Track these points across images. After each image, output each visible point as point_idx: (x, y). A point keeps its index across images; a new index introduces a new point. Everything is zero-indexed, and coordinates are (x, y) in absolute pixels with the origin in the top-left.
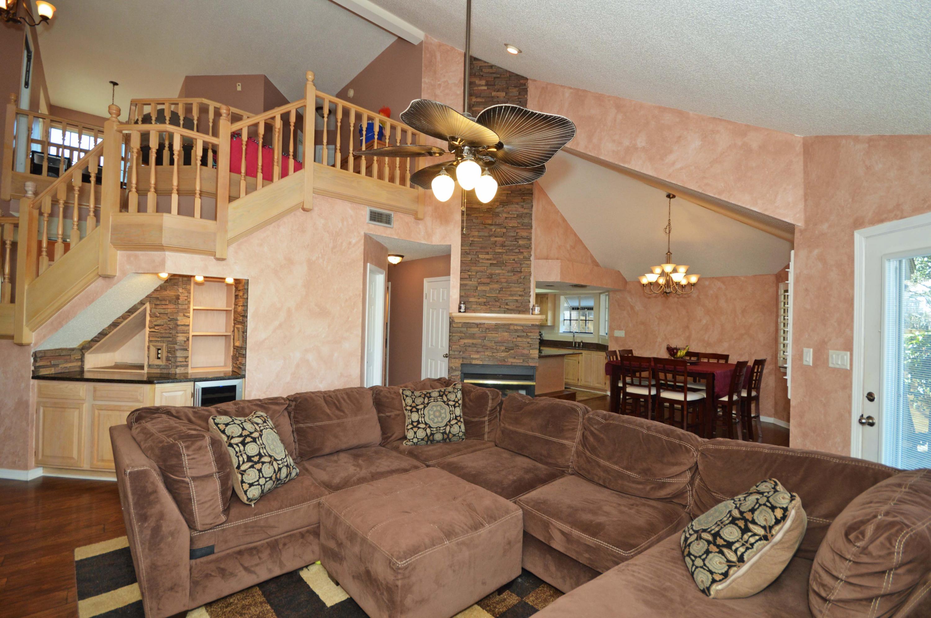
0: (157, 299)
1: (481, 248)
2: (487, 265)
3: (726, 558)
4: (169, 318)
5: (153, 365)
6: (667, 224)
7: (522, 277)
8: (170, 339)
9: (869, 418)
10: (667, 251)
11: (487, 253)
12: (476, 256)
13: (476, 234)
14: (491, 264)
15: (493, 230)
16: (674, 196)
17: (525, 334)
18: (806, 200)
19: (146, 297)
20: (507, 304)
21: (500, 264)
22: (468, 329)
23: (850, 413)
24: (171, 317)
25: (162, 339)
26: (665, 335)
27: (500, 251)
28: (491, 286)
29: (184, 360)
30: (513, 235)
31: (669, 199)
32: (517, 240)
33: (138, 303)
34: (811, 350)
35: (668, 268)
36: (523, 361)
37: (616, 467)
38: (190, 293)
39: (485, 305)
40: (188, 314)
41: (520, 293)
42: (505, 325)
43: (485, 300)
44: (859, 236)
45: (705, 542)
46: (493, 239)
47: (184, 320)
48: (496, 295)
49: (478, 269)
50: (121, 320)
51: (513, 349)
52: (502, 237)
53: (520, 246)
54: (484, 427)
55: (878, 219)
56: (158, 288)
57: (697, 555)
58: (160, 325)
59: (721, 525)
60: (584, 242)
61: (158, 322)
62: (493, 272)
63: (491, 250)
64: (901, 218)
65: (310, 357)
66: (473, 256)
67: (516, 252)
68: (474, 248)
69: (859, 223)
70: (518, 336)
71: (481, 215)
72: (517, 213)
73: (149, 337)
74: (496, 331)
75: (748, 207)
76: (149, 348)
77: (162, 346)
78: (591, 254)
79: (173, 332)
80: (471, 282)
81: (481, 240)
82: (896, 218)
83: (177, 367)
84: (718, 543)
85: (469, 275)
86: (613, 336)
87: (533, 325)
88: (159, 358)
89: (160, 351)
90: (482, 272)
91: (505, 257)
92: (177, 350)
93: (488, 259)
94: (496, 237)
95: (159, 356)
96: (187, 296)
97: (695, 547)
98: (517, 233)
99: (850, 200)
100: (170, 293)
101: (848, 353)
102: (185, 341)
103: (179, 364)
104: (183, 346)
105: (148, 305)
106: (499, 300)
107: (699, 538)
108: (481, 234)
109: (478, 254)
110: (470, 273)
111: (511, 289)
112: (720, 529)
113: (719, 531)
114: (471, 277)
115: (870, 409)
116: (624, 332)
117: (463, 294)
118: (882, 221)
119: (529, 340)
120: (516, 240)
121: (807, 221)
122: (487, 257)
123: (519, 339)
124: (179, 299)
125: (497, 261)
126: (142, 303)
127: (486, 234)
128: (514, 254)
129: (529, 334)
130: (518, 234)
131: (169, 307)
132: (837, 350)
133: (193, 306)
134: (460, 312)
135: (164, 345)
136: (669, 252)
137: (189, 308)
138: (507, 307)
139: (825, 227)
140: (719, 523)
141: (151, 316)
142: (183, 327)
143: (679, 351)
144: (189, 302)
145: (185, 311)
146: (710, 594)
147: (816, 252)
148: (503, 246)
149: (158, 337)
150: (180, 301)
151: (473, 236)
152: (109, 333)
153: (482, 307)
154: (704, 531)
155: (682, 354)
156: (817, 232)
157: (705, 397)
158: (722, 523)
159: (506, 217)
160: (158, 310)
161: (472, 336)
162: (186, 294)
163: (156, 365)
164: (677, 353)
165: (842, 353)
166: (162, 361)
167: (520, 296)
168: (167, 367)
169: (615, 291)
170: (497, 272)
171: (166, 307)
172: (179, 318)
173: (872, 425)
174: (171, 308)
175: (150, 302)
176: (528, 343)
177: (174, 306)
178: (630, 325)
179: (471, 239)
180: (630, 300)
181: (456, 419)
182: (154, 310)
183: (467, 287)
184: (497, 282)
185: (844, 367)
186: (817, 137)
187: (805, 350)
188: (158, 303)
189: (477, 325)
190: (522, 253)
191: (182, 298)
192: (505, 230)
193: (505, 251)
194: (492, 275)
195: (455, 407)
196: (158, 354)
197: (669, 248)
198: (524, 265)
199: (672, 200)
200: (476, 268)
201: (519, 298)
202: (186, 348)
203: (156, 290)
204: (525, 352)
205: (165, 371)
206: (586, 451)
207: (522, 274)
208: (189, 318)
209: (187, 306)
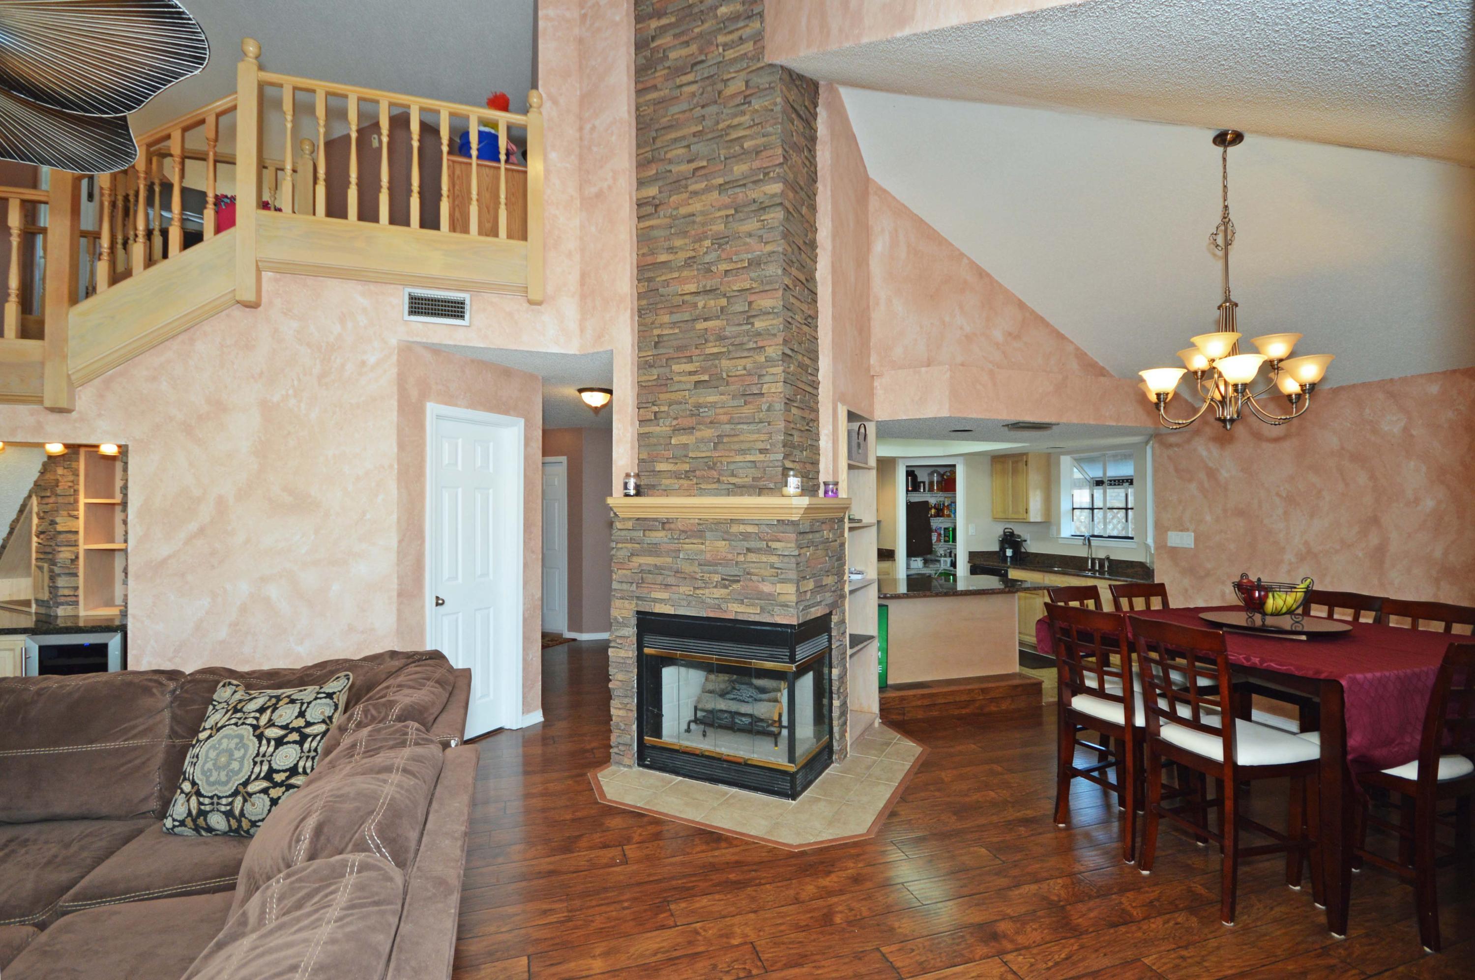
0: (41, 487)
1: (679, 349)
2: (688, 386)
4: (49, 519)
6: (1218, 220)
8: (51, 557)
10: (1219, 300)
11: (690, 360)
12: (667, 370)
13: (666, 319)
14: (697, 383)
15: (700, 305)
16: (1238, 137)
17: (764, 544)
19: (34, 485)
20: (733, 475)
21: (715, 381)
22: (647, 533)
24: (52, 518)
25: (45, 556)
27: (715, 350)
28: (698, 434)
29: (72, 593)
30: (741, 309)
31: (1220, 149)
32: (752, 320)
36: (762, 609)
38: (78, 475)
39: (688, 478)
40: (75, 513)
41: (761, 446)
42: (718, 523)
43: (687, 467)
46: (701, 325)
47: (69, 524)
48: (709, 454)
49: (673, 396)
50: (15, 524)
51: (739, 581)
52: (718, 317)
53: (759, 334)
56: (42, 469)
58: (44, 532)
61: (42, 527)
62: (701, 401)
63: (698, 352)
65: (273, 591)
66: (662, 370)
67: (750, 349)
68: (662, 351)
70: (749, 550)
71: (676, 275)
72: (750, 256)
73: (36, 553)
74: (701, 537)
76: (35, 570)
77: (45, 569)
79: (53, 544)
80: (658, 429)
81: (677, 331)
83: (58, 604)
85: (656, 413)
87: (781, 522)
90: (681, 403)
91: (725, 363)
92: (58, 575)
93: (691, 373)
94: (705, 320)
96: (73, 482)
98: (750, 303)
100: (50, 477)
102: (72, 560)
103: (62, 599)
104: (69, 568)
105: (34, 499)
106: (715, 464)
108: (676, 317)
109: (670, 362)
110: (656, 409)
111: (742, 438)
114: (658, 416)
116: (1193, 535)
117: (644, 456)
119: (774, 559)
120: (749, 319)
122: (689, 367)
123: (752, 557)
124: (57, 486)
125: (710, 376)
126: (30, 495)
127: (686, 317)
128: (745, 354)
129: (774, 545)
130: (754, 305)
133: (86, 497)
134: (627, 495)
135: (47, 566)
136: (1227, 300)
137: (76, 501)
138: (733, 480)
141: (37, 517)
142: (71, 536)
143: (1270, 595)
144: (76, 492)
145: (71, 507)
148: (721, 338)
149: (42, 553)
150: (59, 491)
151: (661, 326)
152: (7, 545)
153: (681, 481)
159: (726, 271)
160: (42, 507)
161: (654, 550)
162: (70, 478)
163: (41, 601)
164: (1264, 599)
166: (45, 594)
167: (761, 451)
168: (48, 605)
170: (711, 399)
171: (48, 501)
172: (58, 520)
174: (51, 502)
175: (36, 492)
176: (772, 567)
177: (55, 499)
178: (1209, 518)
179: (656, 332)
182: (39, 507)
183: (653, 440)
184: (711, 423)
188: (43, 494)
189: (665, 524)
191: (63, 485)
192: (724, 302)
193: (725, 350)
194: (698, 406)
195: (280, 744)
197: (1227, 291)
198: (767, 379)
199: (1230, 150)
200: (668, 396)
201: (761, 457)
202: (74, 571)
203: (41, 473)
204: (767, 588)
205: (48, 612)
207: (764, 400)
208: (78, 518)
209: (72, 500)
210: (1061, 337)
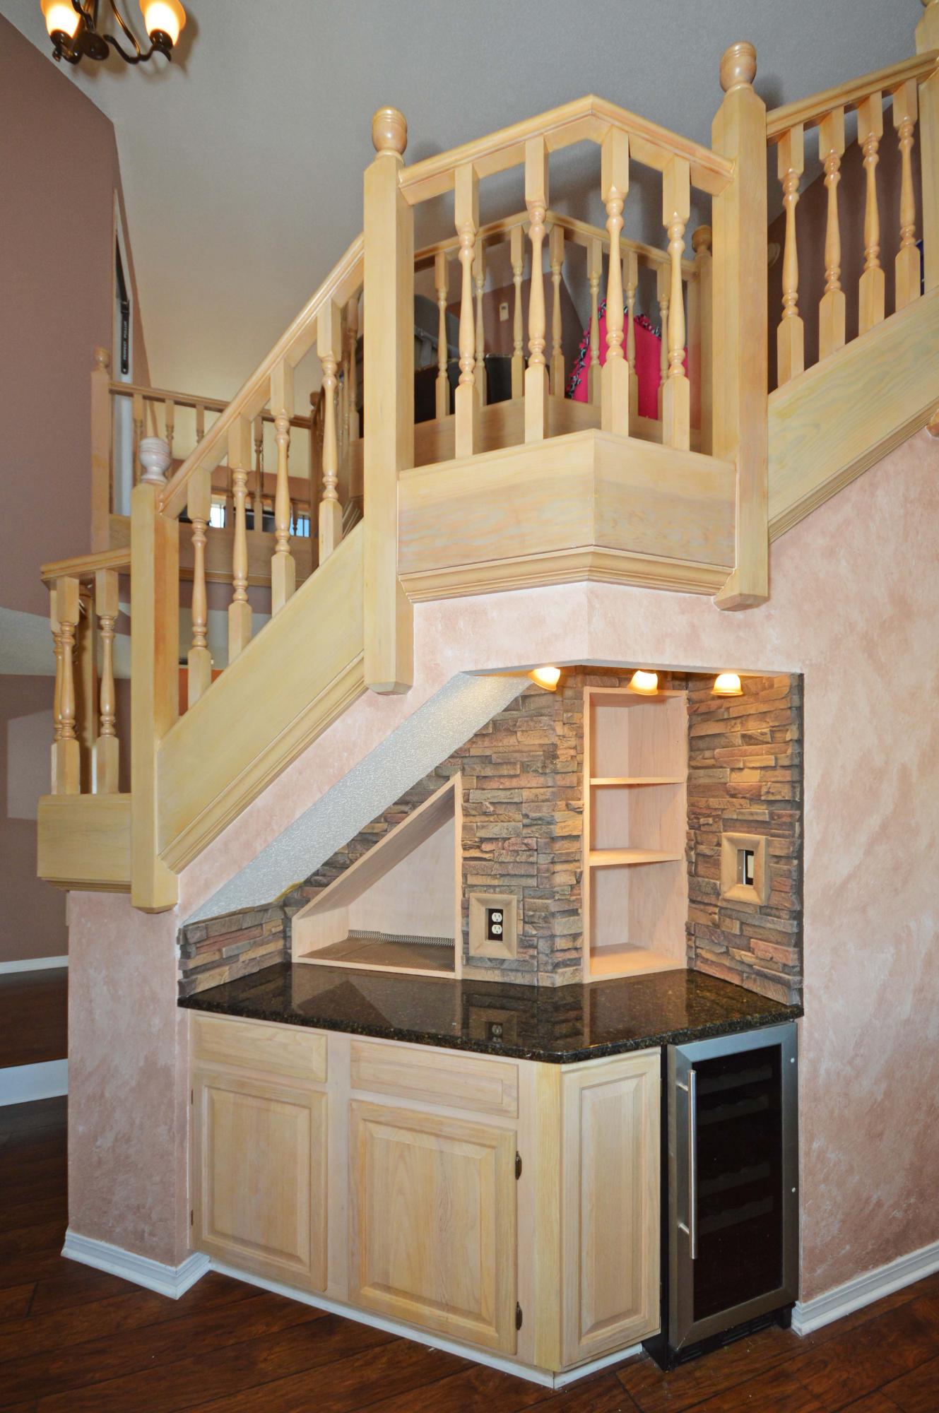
0: (486, 760)
4: (526, 816)
5: (481, 959)
8: (533, 882)
19: (452, 757)
24: (533, 815)
25: (505, 881)
29: (572, 945)
33: (429, 776)
38: (581, 737)
40: (578, 803)
47: (570, 822)
50: (384, 826)
56: (486, 726)
58: (497, 839)
61: (495, 830)
73: (465, 876)
76: (466, 908)
77: (509, 904)
79: (543, 860)
83: (556, 966)
88: (492, 936)
89: (496, 917)
92: (553, 915)
95: (496, 930)
96: (575, 748)
100: (530, 740)
102: (572, 887)
103: (562, 957)
104: (568, 900)
105: (457, 781)
124: (555, 757)
126: (440, 775)
131: (523, 782)
133: (590, 775)
135: (514, 898)
137: (580, 782)
141: (466, 814)
142: (565, 844)
144: (580, 765)
145: (569, 791)
149: (494, 876)
150: (559, 764)
152: (352, 862)
160: (488, 794)
162: (573, 742)
163: (490, 960)
166: (509, 948)
168: (522, 966)
171: (514, 783)
172: (558, 816)
174: (531, 786)
175: (463, 770)
177: (541, 780)
182: (475, 795)
188: (489, 771)
191: (564, 753)
196: (491, 923)
202: (577, 906)
203: (480, 735)
205: (519, 979)
208: (581, 813)
209: (574, 778)
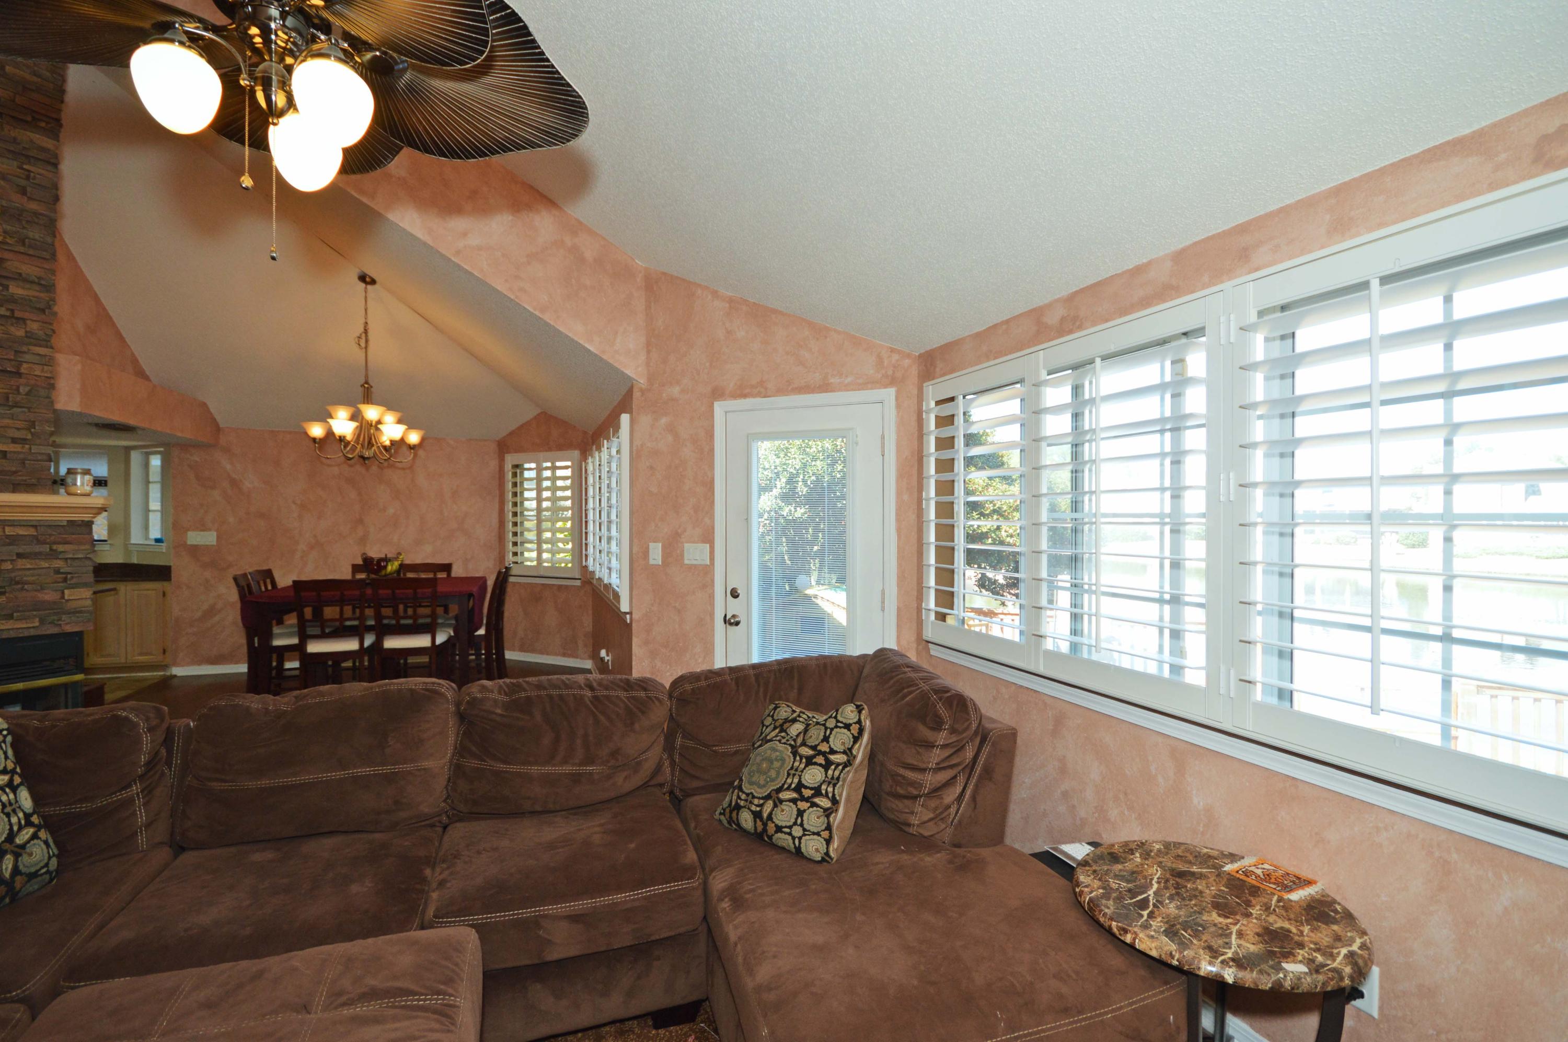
3: (821, 808)
6: (362, 330)
7: (22, 390)
9: (734, 616)
10: (362, 381)
16: (373, 282)
17: (46, 548)
18: (648, 352)
23: (712, 615)
26: (315, 536)
31: (363, 285)
34: (660, 545)
35: (371, 413)
36: (42, 622)
37: (567, 769)
41: (17, 434)
44: (719, 408)
45: (787, 803)
53: (12, 300)
54: (134, 814)
55: (741, 393)
57: (791, 823)
59: (797, 773)
60: (120, 323)
64: (765, 397)
69: (718, 394)
70: (19, 556)
75: (581, 342)
78: (133, 354)
82: (759, 395)
84: (806, 796)
86: (184, 545)
87: (71, 523)
97: (780, 817)
99: (708, 364)
101: (708, 545)
107: (778, 802)
112: (800, 778)
113: (800, 781)
115: (734, 608)
116: (215, 534)
118: (745, 396)
119: (58, 564)
121: (651, 379)
123: (22, 563)
129: (61, 548)
132: (694, 542)
136: (366, 383)
139: (675, 391)
140: (792, 772)
143: (389, 564)
146: (832, 859)
147: (664, 421)
154: (779, 790)
155: (394, 567)
156: (664, 395)
157: (452, 634)
158: (796, 770)
164: (385, 567)
165: (701, 546)
167: (14, 441)
169: (186, 446)
173: (737, 623)
176: (57, 571)
178: (231, 520)
180: (228, 467)
181: (29, 823)
185: (703, 563)
186: (664, 274)
187: (652, 545)
190: (24, 320)
195: (14, 789)
197: (367, 376)
198: (27, 357)
199: (369, 287)
204: (49, 596)
206: (492, 763)
207: (22, 381)
210: (122, 339)
